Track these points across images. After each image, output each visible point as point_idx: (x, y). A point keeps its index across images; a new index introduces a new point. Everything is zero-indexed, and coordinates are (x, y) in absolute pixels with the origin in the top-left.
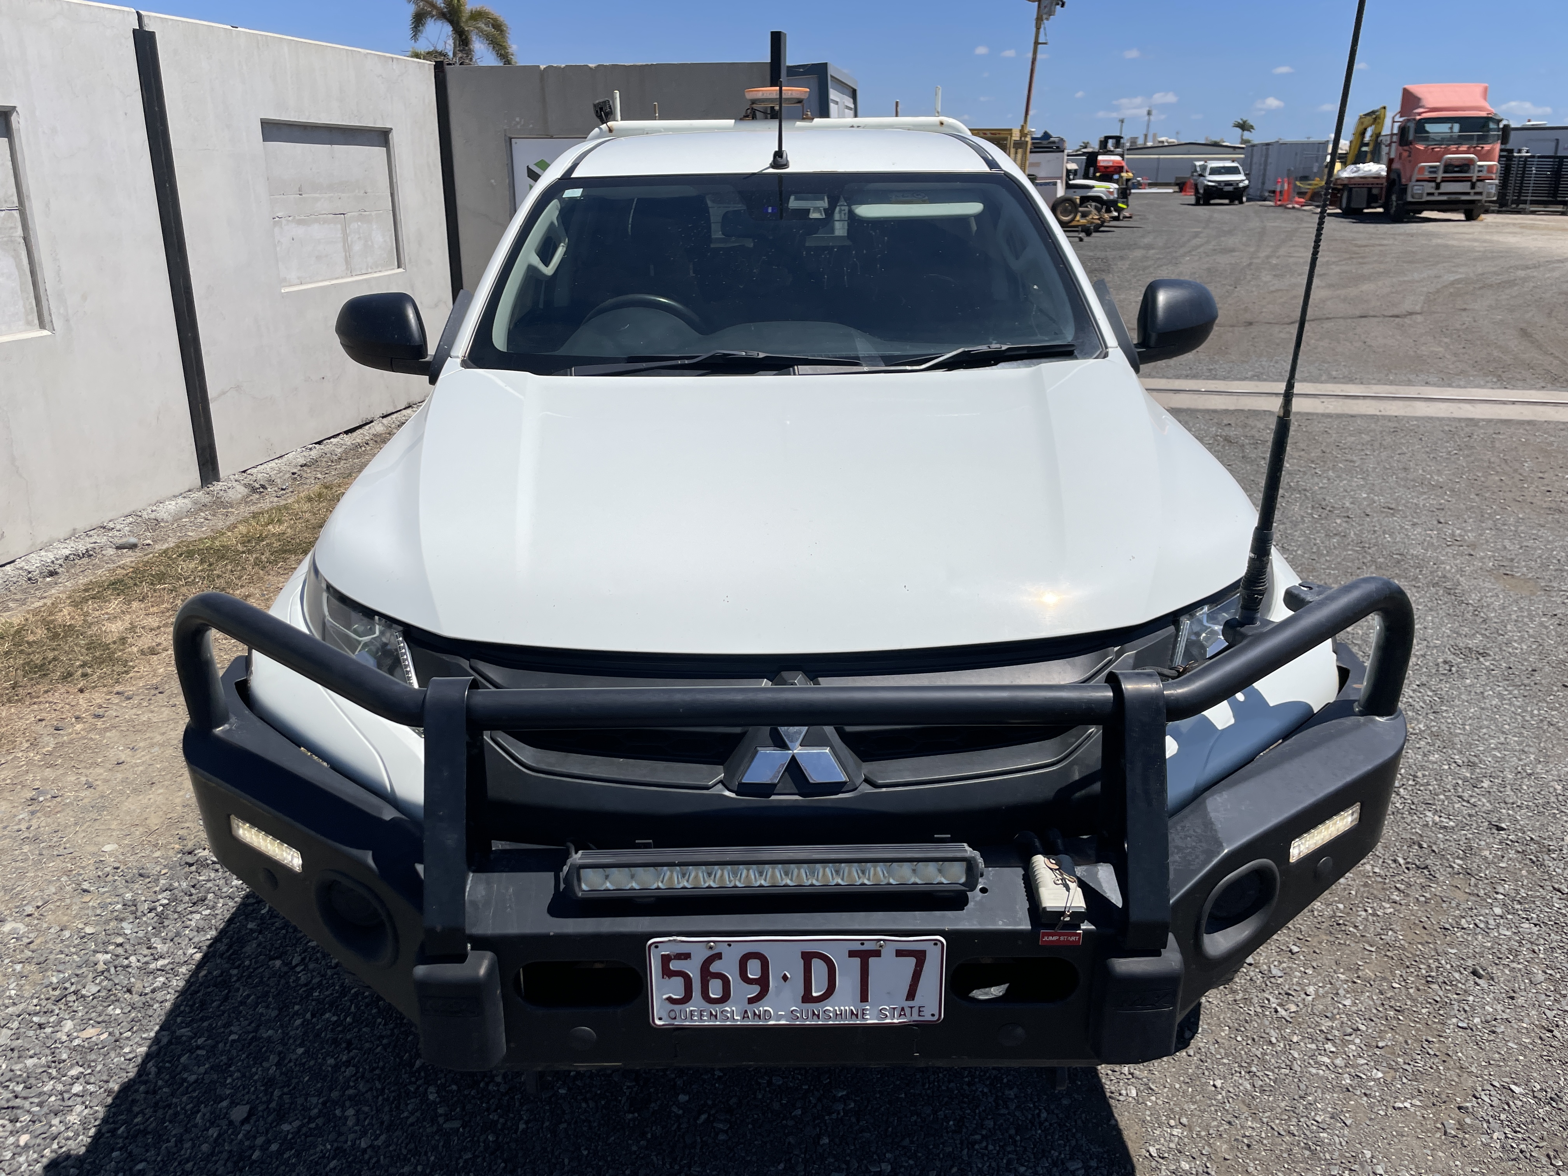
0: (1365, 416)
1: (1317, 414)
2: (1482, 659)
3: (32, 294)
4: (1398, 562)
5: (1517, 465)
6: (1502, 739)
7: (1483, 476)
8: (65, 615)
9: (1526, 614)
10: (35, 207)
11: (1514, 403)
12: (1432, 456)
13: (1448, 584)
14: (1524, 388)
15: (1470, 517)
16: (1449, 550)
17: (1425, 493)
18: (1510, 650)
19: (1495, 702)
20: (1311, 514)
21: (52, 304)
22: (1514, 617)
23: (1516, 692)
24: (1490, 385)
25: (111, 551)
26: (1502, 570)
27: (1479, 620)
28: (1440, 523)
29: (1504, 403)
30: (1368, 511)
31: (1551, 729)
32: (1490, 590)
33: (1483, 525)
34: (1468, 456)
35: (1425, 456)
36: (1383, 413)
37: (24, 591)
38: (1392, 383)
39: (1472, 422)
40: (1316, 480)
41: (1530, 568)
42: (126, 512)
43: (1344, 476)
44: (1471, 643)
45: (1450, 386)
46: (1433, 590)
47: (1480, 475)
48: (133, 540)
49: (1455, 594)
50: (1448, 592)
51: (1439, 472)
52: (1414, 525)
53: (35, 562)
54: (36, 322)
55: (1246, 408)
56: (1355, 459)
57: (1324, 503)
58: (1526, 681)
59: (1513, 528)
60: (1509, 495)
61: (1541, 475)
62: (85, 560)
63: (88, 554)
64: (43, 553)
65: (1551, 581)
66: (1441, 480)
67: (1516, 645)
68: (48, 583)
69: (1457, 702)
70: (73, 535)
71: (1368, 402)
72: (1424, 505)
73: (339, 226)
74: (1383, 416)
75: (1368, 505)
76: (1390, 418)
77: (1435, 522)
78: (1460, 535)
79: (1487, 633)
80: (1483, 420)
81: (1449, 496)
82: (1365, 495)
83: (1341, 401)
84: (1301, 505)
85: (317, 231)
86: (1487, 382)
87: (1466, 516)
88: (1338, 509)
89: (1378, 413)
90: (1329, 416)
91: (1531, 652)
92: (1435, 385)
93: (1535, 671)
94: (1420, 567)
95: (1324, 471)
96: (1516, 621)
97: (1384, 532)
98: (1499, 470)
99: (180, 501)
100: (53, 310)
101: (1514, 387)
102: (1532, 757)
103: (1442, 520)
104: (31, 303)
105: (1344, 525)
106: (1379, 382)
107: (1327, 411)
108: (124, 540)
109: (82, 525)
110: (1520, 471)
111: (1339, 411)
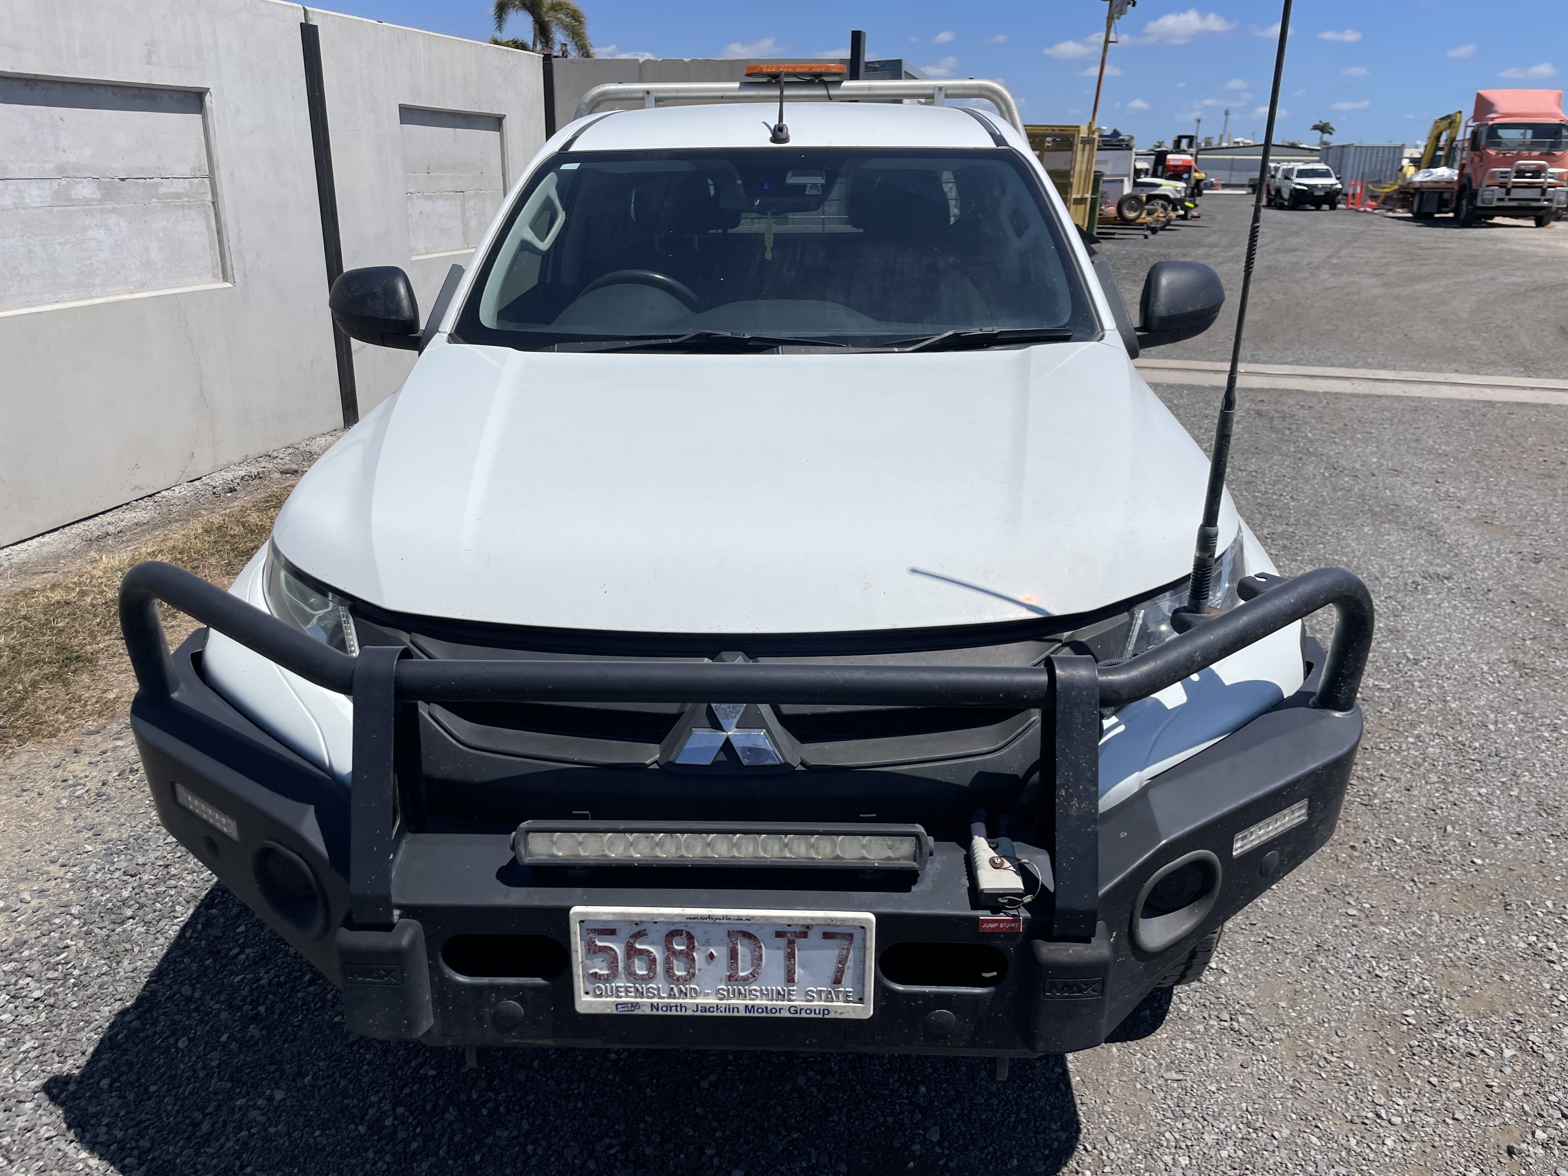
0: (1391, 396)
1: (1346, 394)
2: (1445, 581)
3: (218, 252)
4: (1393, 511)
5: (1521, 440)
6: (1448, 636)
7: (1488, 448)
8: (254, 518)
9: (1495, 551)
10: (222, 176)
11: (1533, 389)
12: (1444, 430)
13: (1432, 528)
14: (1548, 377)
15: (1466, 479)
16: (1441, 503)
17: (1430, 460)
18: (1473, 576)
19: (1450, 610)
20: (1323, 474)
21: (233, 260)
22: (1484, 553)
23: (1469, 605)
24: (1516, 374)
25: (277, 475)
26: (1484, 519)
27: (1452, 554)
28: (1437, 482)
29: (1524, 388)
30: (1376, 472)
31: (1492, 630)
32: (1468, 533)
33: (1477, 485)
34: (1478, 431)
35: (1438, 430)
36: (1408, 394)
37: (211, 503)
38: (1423, 370)
39: (1491, 404)
40: (1333, 447)
41: (1508, 519)
42: (286, 445)
43: (1360, 444)
44: (1439, 571)
45: (1478, 373)
46: (1417, 532)
47: (1485, 446)
48: (295, 467)
49: (1436, 536)
50: (1430, 534)
51: (1448, 444)
52: (1414, 483)
53: (219, 479)
54: (221, 275)
55: (1280, 387)
56: (1373, 431)
57: (1336, 465)
58: (1480, 598)
59: (1502, 488)
60: (1508, 463)
61: (1541, 448)
62: (257, 481)
63: (258, 476)
64: (223, 473)
65: (1524, 528)
66: (1448, 449)
67: (1479, 572)
68: (229, 497)
69: (1416, 610)
70: (245, 460)
71: (1396, 385)
72: (1427, 469)
73: (459, 203)
74: (1408, 397)
75: (1377, 468)
76: (1413, 399)
77: (1434, 482)
78: (1453, 493)
79: (1457, 564)
80: (1500, 402)
81: (1453, 462)
82: (1375, 460)
83: (1371, 384)
84: (1315, 466)
85: (442, 207)
86: (1515, 371)
87: (1463, 479)
88: (1348, 470)
89: (1403, 394)
90: (1357, 396)
91: (1491, 577)
92: (1464, 372)
93: (1489, 591)
94: (1411, 515)
95: (1341, 441)
96: (1485, 556)
97: (1386, 488)
98: (1504, 443)
99: (328, 437)
100: (235, 266)
101: (1539, 376)
102: (1469, 648)
103: (1440, 480)
104: (217, 259)
105: (1351, 482)
106: (1413, 369)
107: (1357, 392)
108: (288, 466)
109: (252, 453)
110: (1523, 444)
111: (1367, 391)
